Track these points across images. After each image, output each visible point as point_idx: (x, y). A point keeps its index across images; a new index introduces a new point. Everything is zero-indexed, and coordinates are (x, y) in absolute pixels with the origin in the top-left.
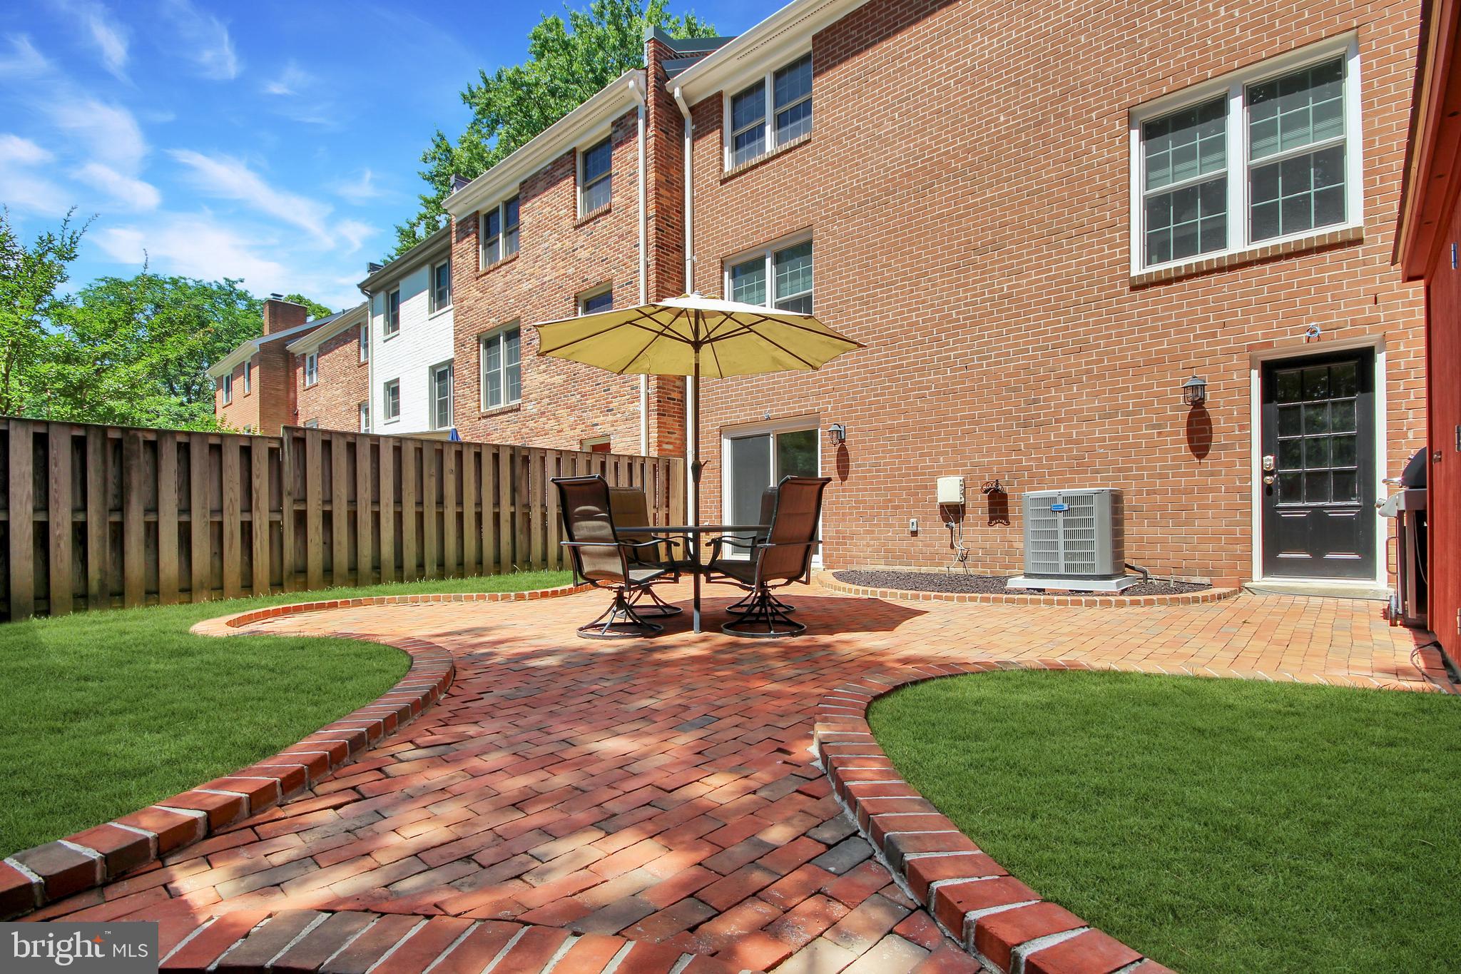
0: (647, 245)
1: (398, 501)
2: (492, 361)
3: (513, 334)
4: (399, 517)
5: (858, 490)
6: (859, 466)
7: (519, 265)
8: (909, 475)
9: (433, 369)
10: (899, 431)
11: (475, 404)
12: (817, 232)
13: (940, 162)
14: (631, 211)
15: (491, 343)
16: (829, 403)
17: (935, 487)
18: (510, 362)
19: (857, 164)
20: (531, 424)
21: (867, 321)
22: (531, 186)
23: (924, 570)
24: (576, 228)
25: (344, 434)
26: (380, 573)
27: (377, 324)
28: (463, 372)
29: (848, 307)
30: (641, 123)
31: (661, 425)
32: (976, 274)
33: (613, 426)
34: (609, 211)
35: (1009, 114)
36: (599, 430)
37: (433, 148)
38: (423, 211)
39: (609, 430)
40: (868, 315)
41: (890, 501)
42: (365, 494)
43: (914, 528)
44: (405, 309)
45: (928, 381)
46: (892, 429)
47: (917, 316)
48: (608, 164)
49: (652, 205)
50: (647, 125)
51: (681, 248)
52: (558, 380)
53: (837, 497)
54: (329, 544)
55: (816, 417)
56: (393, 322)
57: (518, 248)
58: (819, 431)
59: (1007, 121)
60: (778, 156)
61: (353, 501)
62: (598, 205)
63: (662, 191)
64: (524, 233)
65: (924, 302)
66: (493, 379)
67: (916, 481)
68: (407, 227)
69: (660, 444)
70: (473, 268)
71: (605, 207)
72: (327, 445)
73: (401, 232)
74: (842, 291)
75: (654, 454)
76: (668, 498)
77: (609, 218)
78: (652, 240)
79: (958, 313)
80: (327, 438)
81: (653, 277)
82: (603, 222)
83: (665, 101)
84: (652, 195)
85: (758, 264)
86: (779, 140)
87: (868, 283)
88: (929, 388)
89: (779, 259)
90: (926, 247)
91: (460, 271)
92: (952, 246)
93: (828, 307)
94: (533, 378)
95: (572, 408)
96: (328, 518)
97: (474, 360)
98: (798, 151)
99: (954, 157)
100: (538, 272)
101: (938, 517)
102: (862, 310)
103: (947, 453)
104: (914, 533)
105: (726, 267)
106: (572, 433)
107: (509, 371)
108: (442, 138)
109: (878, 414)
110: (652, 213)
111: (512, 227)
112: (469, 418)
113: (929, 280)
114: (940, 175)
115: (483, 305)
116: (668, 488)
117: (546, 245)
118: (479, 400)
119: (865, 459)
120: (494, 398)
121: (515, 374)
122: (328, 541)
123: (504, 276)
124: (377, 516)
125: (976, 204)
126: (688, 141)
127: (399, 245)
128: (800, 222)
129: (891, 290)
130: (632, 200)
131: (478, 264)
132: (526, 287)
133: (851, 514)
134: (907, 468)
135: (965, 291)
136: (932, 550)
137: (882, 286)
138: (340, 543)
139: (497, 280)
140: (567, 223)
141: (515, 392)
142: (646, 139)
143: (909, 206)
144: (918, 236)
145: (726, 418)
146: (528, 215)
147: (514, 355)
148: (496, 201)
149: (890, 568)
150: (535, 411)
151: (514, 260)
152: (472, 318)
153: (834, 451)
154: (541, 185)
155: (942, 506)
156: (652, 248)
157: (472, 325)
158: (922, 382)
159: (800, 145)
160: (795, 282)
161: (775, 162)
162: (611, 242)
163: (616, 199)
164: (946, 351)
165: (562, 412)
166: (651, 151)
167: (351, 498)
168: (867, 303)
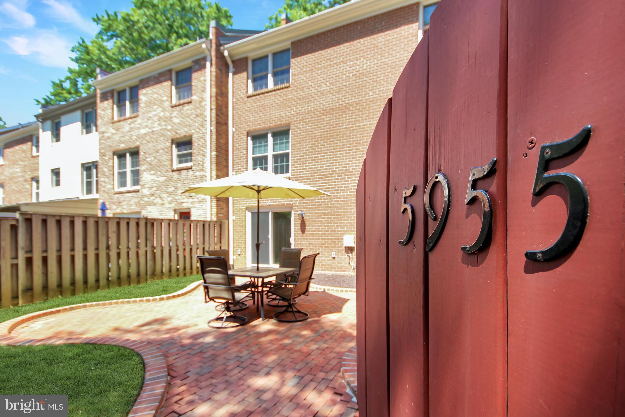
0: (211, 121)
1: (85, 248)
2: (122, 165)
3: (135, 153)
4: (85, 257)
5: (310, 239)
6: (310, 229)
7: (139, 120)
8: (331, 234)
9: (83, 165)
10: (327, 215)
11: (111, 187)
12: (292, 127)
13: (346, 106)
14: (203, 104)
15: (121, 156)
16: (297, 201)
17: (343, 239)
18: (133, 166)
19: (311, 101)
20: (146, 199)
21: (314, 168)
22: (146, 82)
23: (338, 273)
24: (172, 107)
25: (54, 216)
26: (74, 286)
27: (45, 136)
28: (104, 169)
29: (306, 161)
30: (208, 64)
31: (218, 206)
32: (360, 154)
33: (192, 204)
34: (190, 102)
35: (373, 92)
36: (185, 205)
37: (77, 45)
38: (69, 75)
39: (189, 205)
40: (315, 165)
41: (324, 244)
42: (66, 246)
43: (334, 256)
44: (64, 130)
45: (340, 195)
46: (325, 214)
47: (336, 168)
48: (190, 80)
49: (214, 103)
50: (211, 65)
51: (226, 124)
52: (162, 179)
53: (301, 241)
54: (46, 274)
55: (291, 207)
56: (57, 136)
57: (137, 111)
58: (293, 212)
59: (372, 95)
60: (275, 90)
61: (59, 250)
62: (184, 98)
63: (219, 98)
64: (142, 105)
65: (338, 162)
66: (123, 175)
67: (335, 236)
68: (58, 82)
69: (217, 214)
70: (110, 117)
71: (188, 100)
72: (44, 222)
73: (54, 83)
74: (303, 153)
75: (214, 219)
76: (221, 239)
77: (191, 106)
78: (214, 119)
79: (353, 169)
80: (44, 218)
81: (214, 137)
82: (187, 107)
83: (220, 55)
84: (214, 99)
85: (264, 136)
86: (276, 84)
87: (315, 152)
88: (340, 198)
89: (275, 135)
90: (340, 140)
91: (102, 118)
92: (350, 141)
93: (297, 159)
94: (146, 177)
95: (169, 193)
96: (45, 260)
97: (111, 164)
98: (284, 90)
99: (352, 105)
100: (150, 125)
101: (344, 251)
102: (312, 163)
103: (347, 226)
104: (334, 258)
105: (249, 135)
106: (170, 206)
107: (133, 172)
108: (83, 41)
109: (319, 207)
110: (214, 107)
111: (135, 100)
112: (108, 193)
113: (341, 154)
114: (345, 112)
115: (117, 137)
116: (221, 234)
117: (155, 113)
118: (114, 185)
119: (313, 226)
120: (123, 183)
121: (136, 174)
122: (45, 272)
123: (130, 124)
124: (73, 257)
125: (360, 126)
126: (231, 75)
127: (52, 90)
128: (284, 121)
129: (324, 156)
130: (203, 99)
131: (113, 115)
132: (143, 131)
133: (307, 249)
134: (331, 231)
135: (356, 160)
136: (341, 265)
137: (321, 154)
138: (52, 273)
139: (126, 126)
140: (167, 104)
141: (136, 182)
142: (211, 72)
143: (333, 122)
144: (336, 135)
145: (249, 204)
146: (145, 95)
147: (135, 163)
148: (125, 85)
149: (323, 272)
150: (148, 193)
151: (135, 117)
152: (109, 142)
153: (299, 222)
154: (151, 83)
155: (345, 247)
156: (214, 123)
157: (110, 146)
158: (337, 196)
159: (285, 88)
160: (282, 146)
161: (273, 93)
162: (192, 117)
163: (194, 98)
164: (348, 184)
165: (164, 195)
166: (214, 79)
167: (58, 249)
168: (314, 160)
